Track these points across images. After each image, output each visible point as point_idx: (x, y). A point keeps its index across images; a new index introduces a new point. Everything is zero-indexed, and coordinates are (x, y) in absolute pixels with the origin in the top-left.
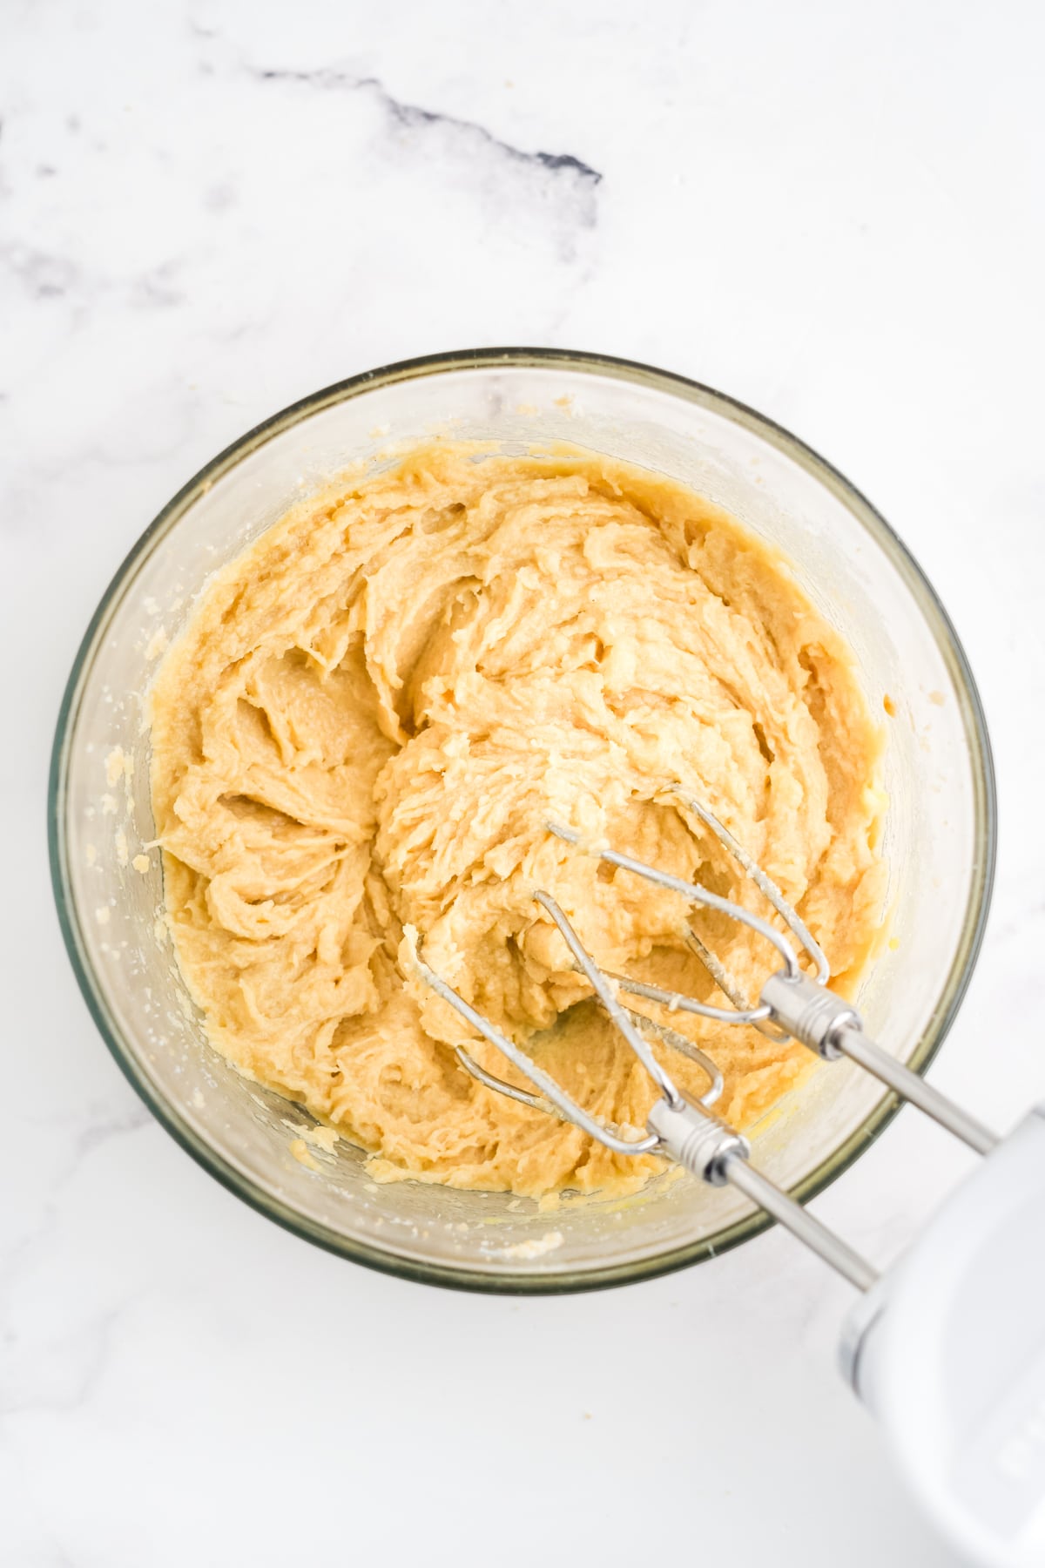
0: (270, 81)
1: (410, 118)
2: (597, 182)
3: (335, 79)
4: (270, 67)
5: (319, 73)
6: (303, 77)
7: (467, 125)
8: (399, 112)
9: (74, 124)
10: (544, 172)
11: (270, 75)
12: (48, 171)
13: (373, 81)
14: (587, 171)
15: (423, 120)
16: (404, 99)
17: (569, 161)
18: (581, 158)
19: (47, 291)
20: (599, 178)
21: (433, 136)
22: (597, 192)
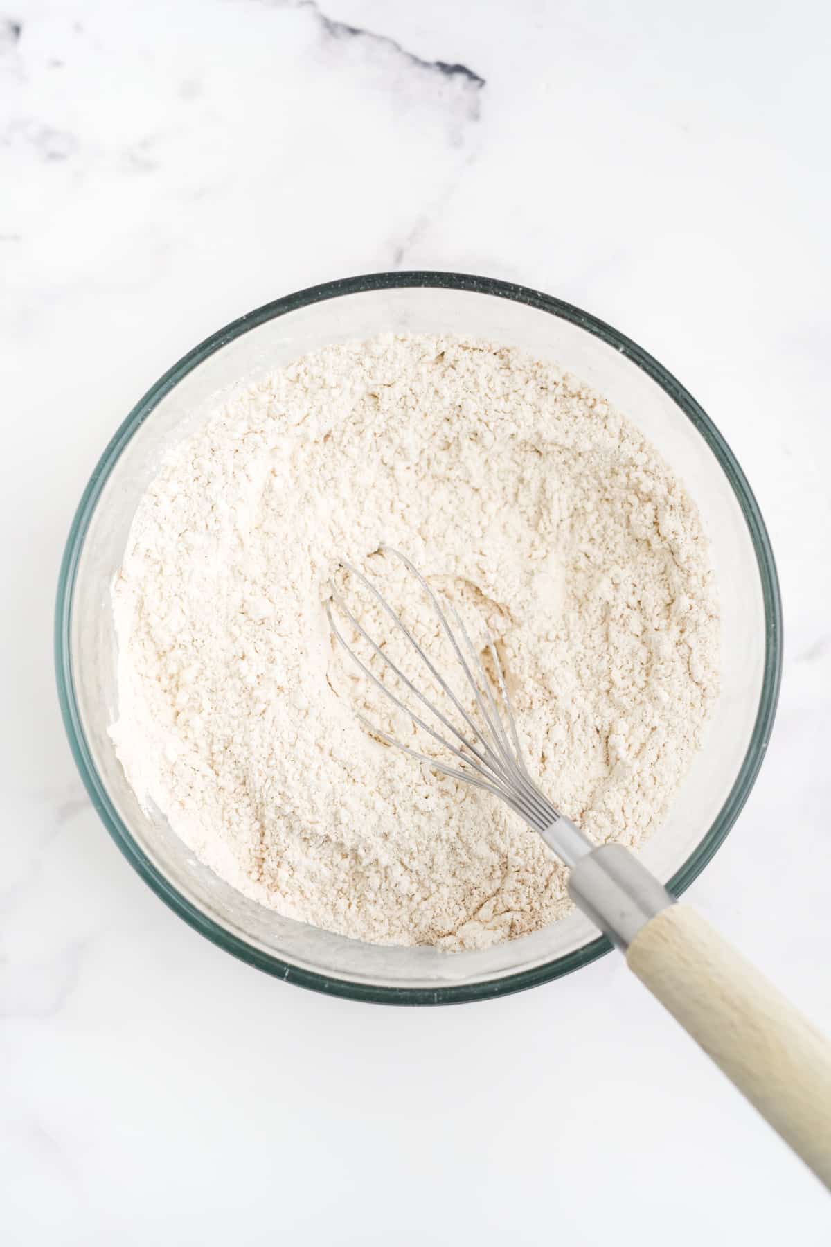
1: (339, 32)
2: (481, 86)
7: (382, 39)
8: (331, 27)
9: (78, 28)
10: (440, 77)
12: (57, 64)
13: (311, 3)
14: (472, 76)
15: (348, 34)
16: (335, 17)
17: (459, 69)
18: (470, 67)
19: (53, 156)
20: (482, 82)
21: (355, 46)
22: (482, 94)
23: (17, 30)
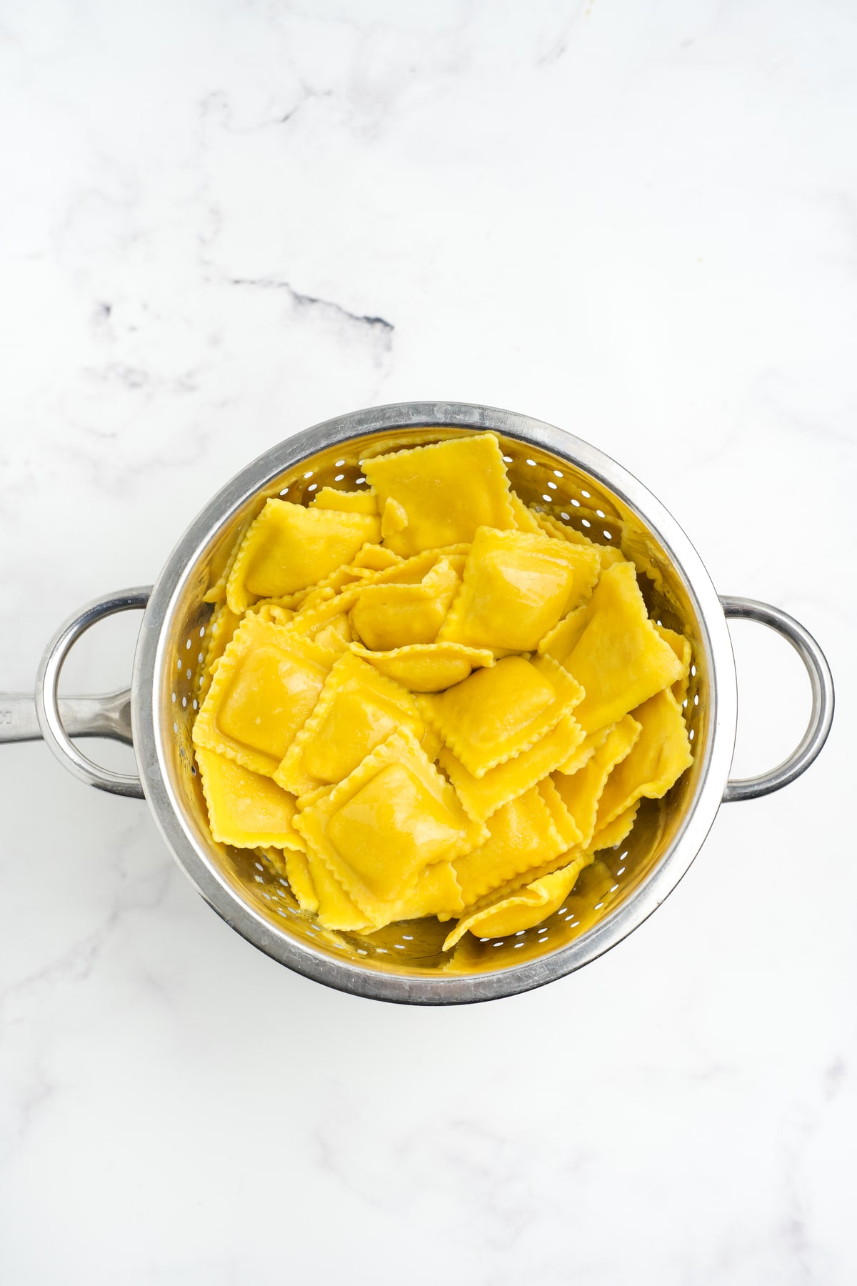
0: (237, 286)
1: (304, 301)
2: (391, 330)
3: (268, 283)
4: (237, 279)
5: (261, 281)
6: (253, 282)
7: (330, 304)
8: (299, 299)
9: (145, 306)
10: (366, 326)
11: (237, 282)
12: (133, 329)
13: (286, 284)
14: (386, 324)
15: (309, 302)
16: (300, 293)
17: (378, 320)
18: (384, 319)
19: (134, 385)
20: (392, 328)
21: (314, 310)
22: (392, 334)
23: (108, 309)
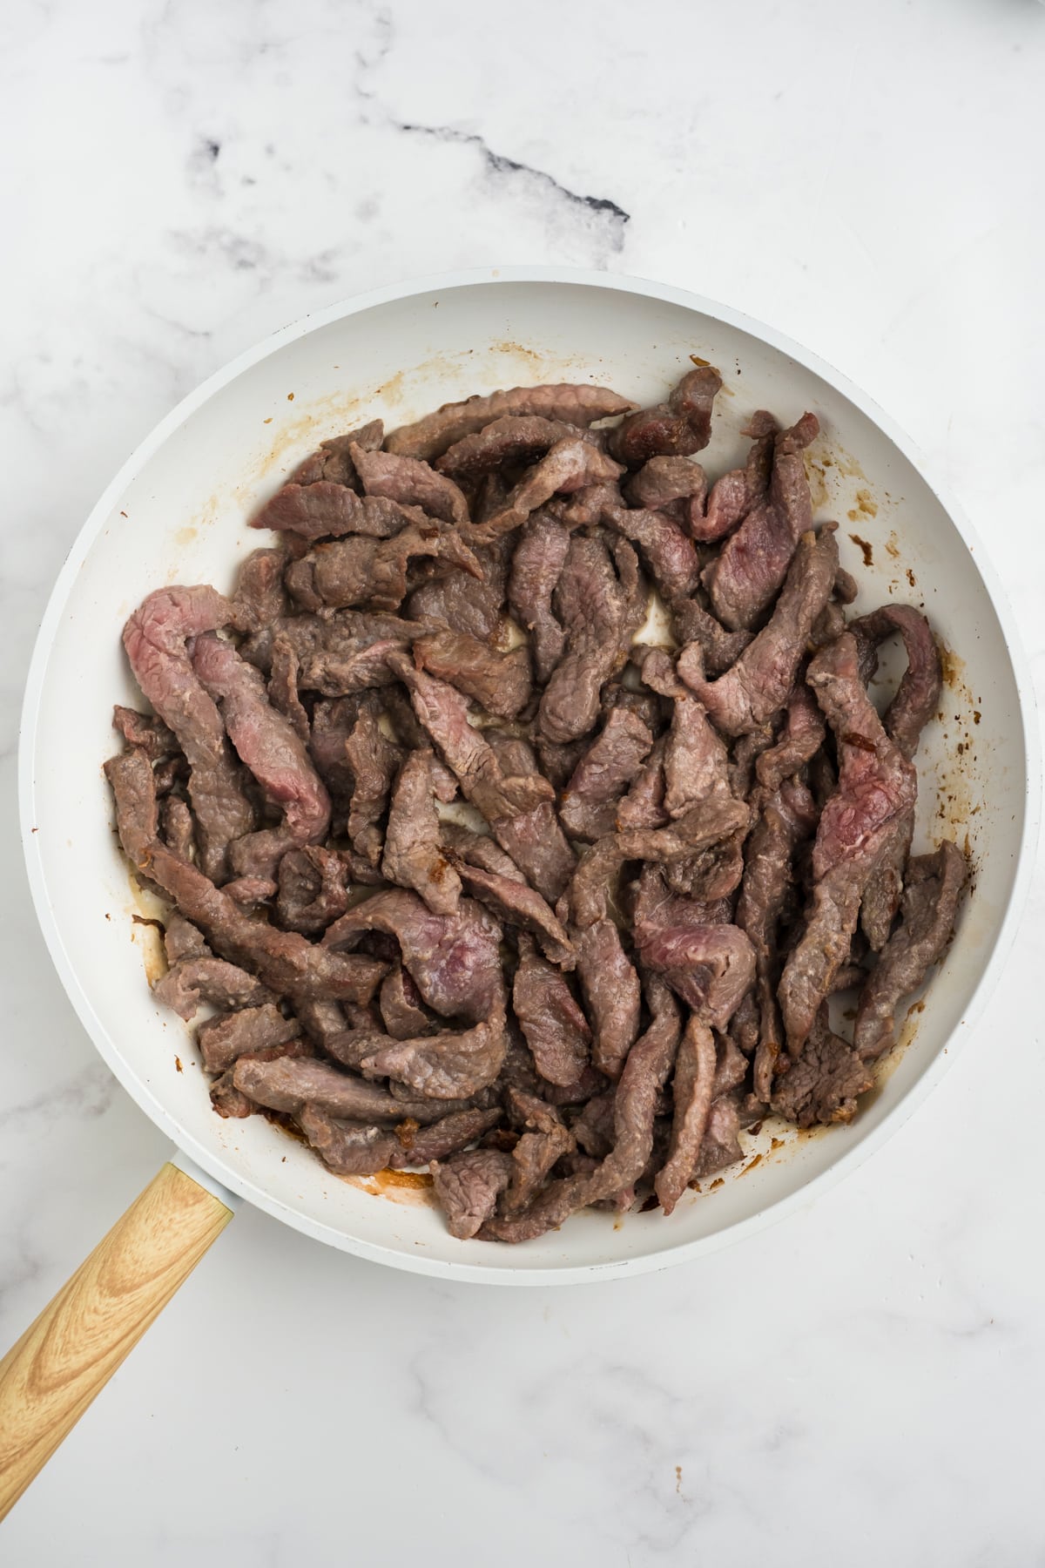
0: (407, 133)
1: (501, 166)
2: (625, 221)
3: (451, 134)
4: (408, 123)
5: (441, 130)
6: (430, 131)
7: (540, 174)
8: (494, 161)
9: (270, 150)
10: (590, 211)
11: (407, 128)
12: (250, 182)
13: (478, 138)
14: (618, 212)
15: (510, 168)
16: (498, 152)
17: (607, 204)
18: (616, 203)
19: (244, 264)
20: (627, 218)
21: (516, 180)
22: (625, 227)
23: (216, 149)
